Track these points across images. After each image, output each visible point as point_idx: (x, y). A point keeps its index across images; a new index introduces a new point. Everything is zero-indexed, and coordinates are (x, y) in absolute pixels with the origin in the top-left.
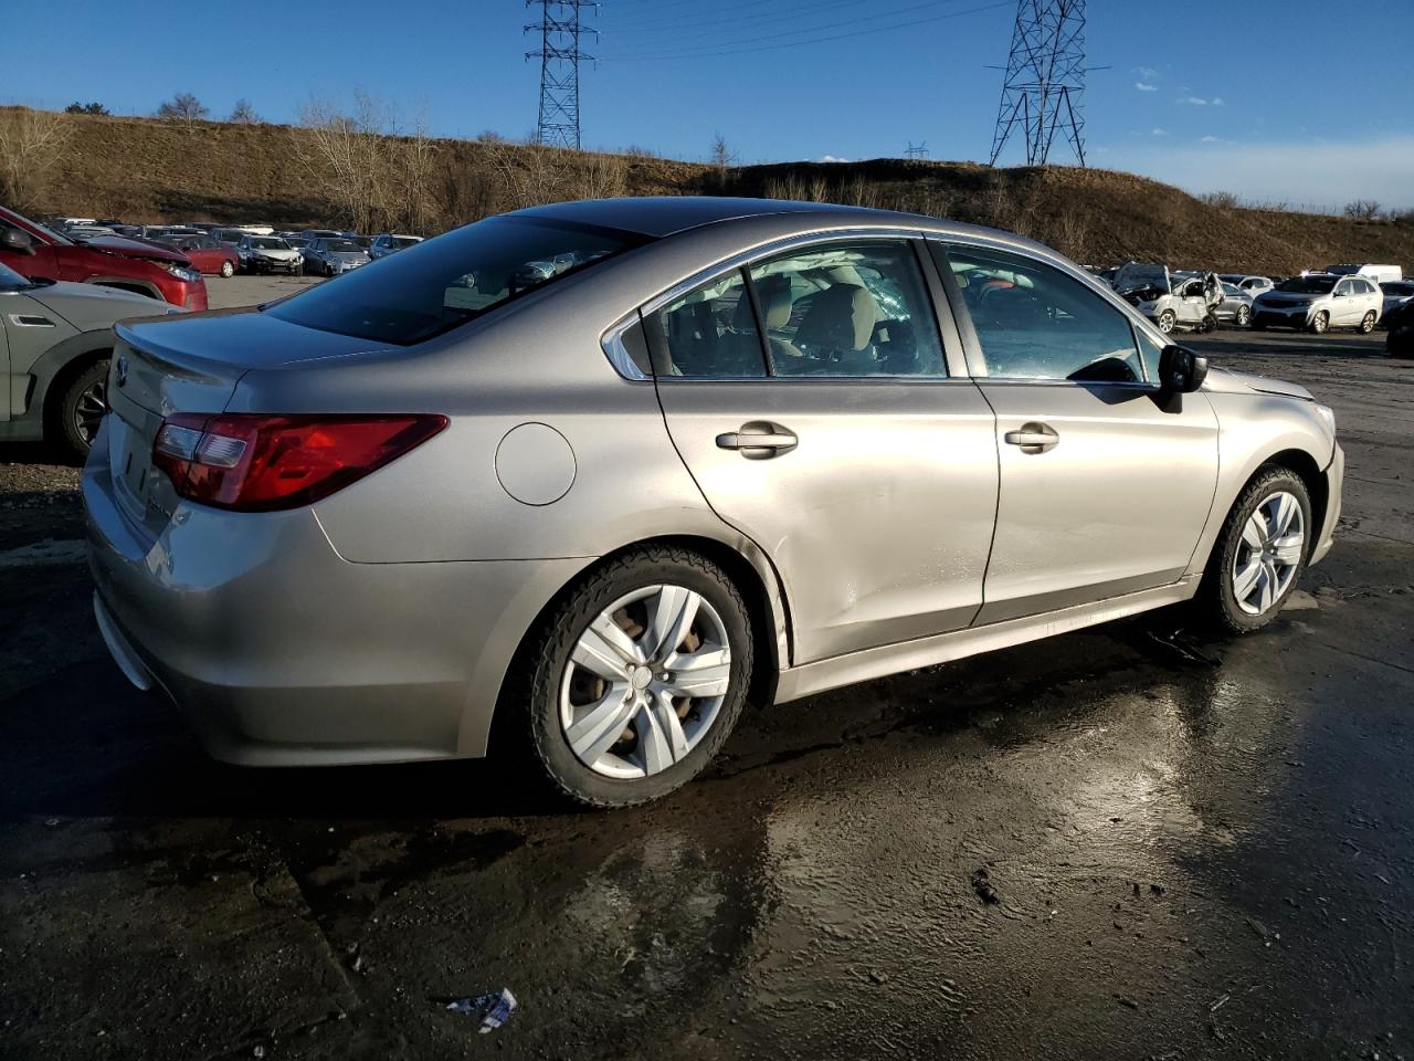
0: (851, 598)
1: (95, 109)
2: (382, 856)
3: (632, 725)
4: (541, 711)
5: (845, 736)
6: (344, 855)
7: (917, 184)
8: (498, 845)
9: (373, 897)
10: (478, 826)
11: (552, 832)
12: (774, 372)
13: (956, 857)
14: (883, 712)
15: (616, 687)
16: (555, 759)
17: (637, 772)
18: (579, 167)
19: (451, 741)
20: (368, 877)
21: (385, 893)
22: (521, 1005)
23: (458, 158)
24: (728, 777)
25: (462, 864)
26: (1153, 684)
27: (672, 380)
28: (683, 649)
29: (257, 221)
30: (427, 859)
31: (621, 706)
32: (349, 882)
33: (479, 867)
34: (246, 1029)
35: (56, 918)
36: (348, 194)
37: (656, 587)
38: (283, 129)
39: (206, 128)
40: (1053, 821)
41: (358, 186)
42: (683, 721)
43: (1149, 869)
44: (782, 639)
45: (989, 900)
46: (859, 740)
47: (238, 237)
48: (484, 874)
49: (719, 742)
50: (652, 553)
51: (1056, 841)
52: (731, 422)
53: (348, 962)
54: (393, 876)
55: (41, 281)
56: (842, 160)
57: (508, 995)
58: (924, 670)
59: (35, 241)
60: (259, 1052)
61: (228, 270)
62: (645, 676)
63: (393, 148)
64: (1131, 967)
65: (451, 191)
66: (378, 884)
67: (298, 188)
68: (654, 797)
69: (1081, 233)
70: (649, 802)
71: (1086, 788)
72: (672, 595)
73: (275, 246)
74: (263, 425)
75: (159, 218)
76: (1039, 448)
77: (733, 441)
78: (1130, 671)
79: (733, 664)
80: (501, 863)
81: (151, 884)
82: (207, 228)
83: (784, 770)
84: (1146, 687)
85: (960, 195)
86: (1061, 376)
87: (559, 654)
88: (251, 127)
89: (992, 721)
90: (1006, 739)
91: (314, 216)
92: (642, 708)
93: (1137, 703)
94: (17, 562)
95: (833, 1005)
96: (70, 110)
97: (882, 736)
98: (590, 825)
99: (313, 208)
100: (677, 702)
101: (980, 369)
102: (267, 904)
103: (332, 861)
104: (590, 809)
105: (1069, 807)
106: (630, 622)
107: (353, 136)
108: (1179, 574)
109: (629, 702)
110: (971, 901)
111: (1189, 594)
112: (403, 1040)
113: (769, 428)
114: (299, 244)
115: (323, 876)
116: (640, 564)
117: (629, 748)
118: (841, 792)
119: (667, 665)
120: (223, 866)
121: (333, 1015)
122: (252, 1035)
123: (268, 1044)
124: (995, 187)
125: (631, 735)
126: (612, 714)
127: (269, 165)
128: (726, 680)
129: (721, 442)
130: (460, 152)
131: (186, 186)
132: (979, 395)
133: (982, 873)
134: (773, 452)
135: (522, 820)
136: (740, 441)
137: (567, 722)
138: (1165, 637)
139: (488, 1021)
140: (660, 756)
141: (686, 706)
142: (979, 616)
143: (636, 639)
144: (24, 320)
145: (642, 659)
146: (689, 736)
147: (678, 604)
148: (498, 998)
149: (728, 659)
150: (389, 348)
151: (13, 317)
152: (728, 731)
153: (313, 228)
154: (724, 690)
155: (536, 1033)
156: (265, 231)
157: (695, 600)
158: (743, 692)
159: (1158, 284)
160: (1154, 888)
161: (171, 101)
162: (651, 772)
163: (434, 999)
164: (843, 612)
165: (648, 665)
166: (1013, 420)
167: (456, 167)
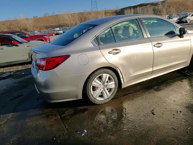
0: (132, 72)
1: (36, 17)
2: (70, 113)
3: (101, 93)
4: (88, 92)
5: (134, 91)
6: (66, 113)
7: (147, 6)
8: (85, 110)
9: (69, 118)
10: (83, 108)
11: (92, 108)
12: (116, 41)
13: (149, 108)
14: (140, 87)
15: (99, 88)
16: (91, 98)
17: (103, 99)
18: (97, 13)
19: (77, 97)
20: (69, 115)
21: (71, 117)
22: (87, 132)
23: (81, 15)
24: (116, 98)
25: (81, 113)
26: (183, 79)
27: (101, 45)
28: (107, 82)
29: (57, 28)
30: (76, 112)
31: (99, 90)
32: (66, 116)
33: (83, 113)
34: (53, 136)
35: (32, 122)
36: (68, 22)
37: (102, 74)
38: (59, 15)
39: (49, 17)
40: (164, 102)
41: (69, 21)
42: (109, 92)
43: (179, 108)
44: (122, 79)
45: (154, 114)
46: (136, 92)
47: (55, 30)
48: (83, 114)
49: (114, 94)
50: (101, 69)
51: (165, 105)
52: (110, 50)
53: (66, 127)
54: (71, 115)
55: (29, 41)
56: (135, 5)
57: (85, 131)
58: (146, 81)
59: (29, 36)
60: (55, 139)
61: (54, 35)
62: (102, 86)
63: (73, 15)
64: (175, 124)
65: (81, 19)
66: (70, 116)
67: (61, 23)
68: (106, 102)
69: (174, 9)
70: (105, 103)
71: (170, 96)
72: (104, 75)
73: (59, 31)
74: (47, 59)
75: (45, 29)
76: (160, 47)
77: (111, 52)
78: (179, 78)
79: (115, 83)
80: (85, 113)
81: (43, 118)
82: (51, 30)
83: (125, 97)
84: (181, 80)
85: (154, 7)
86: (163, 35)
87: (90, 84)
88: (55, 15)
89: (156, 88)
90: (158, 90)
91: (64, 26)
92: (102, 90)
93: (179, 82)
94: (29, 77)
95: (130, 131)
96: (33, 17)
97: (139, 91)
98: (97, 107)
99: (64, 25)
100: (107, 89)
101: (149, 36)
102: (56, 120)
103: (64, 113)
104: (97, 104)
105: (167, 99)
106: (99, 79)
107: (67, 14)
108: (186, 62)
109: (101, 90)
110: (151, 115)
111: (188, 65)
112: (72, 137)
113: (116, 50)
114: (62, 30)
115: (63, 116)
116: (99, 71)
117: (101, 96)
118: (133, 100)
119: (105, 84)
120: (51, 115)
121: (64, 134)
122: (54, 136)
123: (56, 138)
124: (159, 4)
125: (101, 94)
126: (98, 92)
127: (58, 20)
128: (114, 86)
129: (109, 53)
130: (82, 14)
131: (48, 25)
132: (149, 40)
133: (153, 110)
134: (117, 53)
135: (88, 106)
136: (112, 52)
137: (92, 93)
138: (185, 72)
139: (83, 134)
140: (106, 97)
141: (109, 90)
142: (152, 73)
143: (100, 81)
144: (27, 47)
145: (101, 84)
146: (110, 94)
147: (106, 76)
148: (84, 131)
149: (114, 83)
150: (62, 46)
151: (26, 46)
152: (115, 93)
153: (64, 27)
154: (114, 87)
155: (89, 135)
156: (58, 29)
157: (108, 75)
158: (117, 87)
159: (187, 15)
160: (180, 111)
161: (45, 14)
162: (105, 99)
163: (76, 132)
164: (131, 74)
165: (103, 85)
166: (154, 43)
167: (81, 16)
